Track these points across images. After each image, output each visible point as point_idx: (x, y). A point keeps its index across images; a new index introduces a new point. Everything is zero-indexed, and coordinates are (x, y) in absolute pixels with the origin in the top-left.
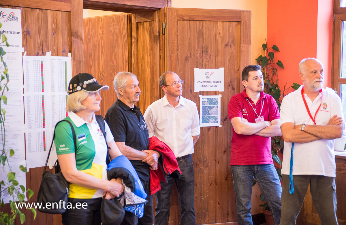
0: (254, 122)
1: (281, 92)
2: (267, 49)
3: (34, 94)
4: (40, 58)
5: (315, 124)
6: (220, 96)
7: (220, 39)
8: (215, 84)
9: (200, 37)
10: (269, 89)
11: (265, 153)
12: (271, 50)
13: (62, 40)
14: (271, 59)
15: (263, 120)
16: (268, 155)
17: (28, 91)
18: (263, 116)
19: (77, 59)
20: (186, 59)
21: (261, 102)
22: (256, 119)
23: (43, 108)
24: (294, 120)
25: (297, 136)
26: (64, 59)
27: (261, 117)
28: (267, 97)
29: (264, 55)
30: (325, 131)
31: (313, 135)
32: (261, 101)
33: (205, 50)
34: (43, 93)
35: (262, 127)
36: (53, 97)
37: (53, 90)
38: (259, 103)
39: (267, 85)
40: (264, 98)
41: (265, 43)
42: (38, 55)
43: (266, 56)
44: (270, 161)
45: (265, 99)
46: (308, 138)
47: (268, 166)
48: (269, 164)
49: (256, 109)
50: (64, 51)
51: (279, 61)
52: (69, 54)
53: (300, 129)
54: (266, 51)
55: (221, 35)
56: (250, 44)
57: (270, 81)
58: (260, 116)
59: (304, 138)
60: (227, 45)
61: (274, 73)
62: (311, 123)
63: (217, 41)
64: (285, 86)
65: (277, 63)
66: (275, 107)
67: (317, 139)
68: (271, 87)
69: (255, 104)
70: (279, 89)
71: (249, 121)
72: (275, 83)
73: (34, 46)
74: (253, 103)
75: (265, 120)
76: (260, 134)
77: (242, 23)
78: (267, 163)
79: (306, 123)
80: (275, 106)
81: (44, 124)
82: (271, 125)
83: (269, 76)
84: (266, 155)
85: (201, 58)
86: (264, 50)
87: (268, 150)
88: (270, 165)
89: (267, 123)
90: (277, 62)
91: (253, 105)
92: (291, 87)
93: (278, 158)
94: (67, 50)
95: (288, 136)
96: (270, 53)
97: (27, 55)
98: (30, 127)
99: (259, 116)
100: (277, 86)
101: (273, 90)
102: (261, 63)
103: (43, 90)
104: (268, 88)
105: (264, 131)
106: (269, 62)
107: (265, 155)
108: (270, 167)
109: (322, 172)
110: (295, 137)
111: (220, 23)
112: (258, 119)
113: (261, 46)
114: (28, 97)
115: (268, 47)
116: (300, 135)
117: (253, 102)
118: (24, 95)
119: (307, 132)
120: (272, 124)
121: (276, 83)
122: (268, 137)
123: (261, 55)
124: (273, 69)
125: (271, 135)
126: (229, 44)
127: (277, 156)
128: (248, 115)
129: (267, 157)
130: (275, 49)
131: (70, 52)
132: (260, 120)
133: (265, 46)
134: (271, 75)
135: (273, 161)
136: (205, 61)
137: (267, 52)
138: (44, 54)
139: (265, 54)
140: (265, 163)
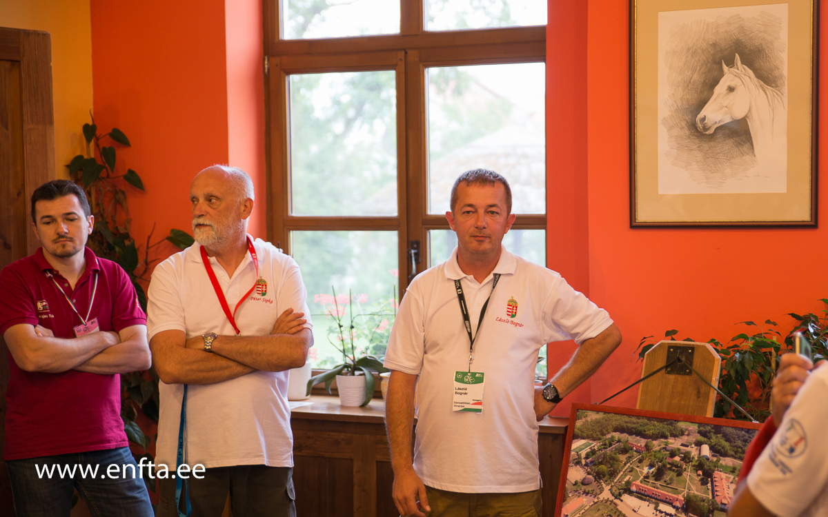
0: (71, 335)
1: (139, 254)
2: (97, 139)
5: (238, 332)
10: (105, 244)
11: (104, 418)
12: (106, 143)
14: (107, 165)
15: (98, 328)
16: (115, 424)
18: (95, 320)
21: (88, 280)
22: (76, 329)
24: (185, 323)
25: (195, 367)
27: (90, 322)
28: (105, 267)
29: (88, 154)
30: (264, 350)
31: (234, 361)
32: (89, 277)
35: (94, 349)
38: (84, 283)
39: (101, 234)
40: (96, 271)
41: (91, 123)
43: (92, 156)
44: (120, 439)
45: (101, 274)
46: (222, 368)
47: (115, 453)
48: (117, 449)
49: (74, 301)
51: (131, 172)
53: (201, 346)
54: (92, 143)
56: (51, 123)
57: (107, 223)
58: (89, 319)
59: (212, 370)
61: (118, 203)
62: (229, 331)
64: (149, 238)
65: (126, 178)
66: (129, 292)
67: (245, 371)
68: (111, 241)
69: (73, 287)
70: (133, 245)
71: (58, 334)
72: (122, 230)
74: (66, 285)
75: (102, 329)
76: (90, 369)
77: (24, 65)
78: (113, 445)
79: (217, 332)
80: (129, 290)
82: (120, 341)
83: (103, 210)
84: (107, 423)
86: (89, 141)
87: (114, 411)
88: (121, 451)
89: (109, 337)
90: (126, 172)
91: (68, 289)
92: (167, 241)
93: (137, 428)
95: (169, 366)
96: (104, 149)
99: (84, 320)
100: (127, 236)
101: (117, 249)
102: (80, 174)
104: (103, 244)
105: (100, 359)
106: (103, 173)
107: (105, 426)
108: (120, 454)
109: (262, 456)
110: (188, 367)
112: (81, 327)
113: (80, 130)
115: (98, 133)
116: (201, 363)
117: (66, 281)
119: (220, 355)
120: (123, 338)
121: (126, 229)
122: (111, 376)
123: (78, 153)
124: (116, 192)
125: (122, 368)
127: (134, 423)
128: (53, 316)
129: (111, 429)
130: (119, 138)
132: (87, 330)
133: (89, 131)
134: (109, 209)
135: (126, 438)
137: (97, 145)
139: (90, 152)
140: (107, 445)
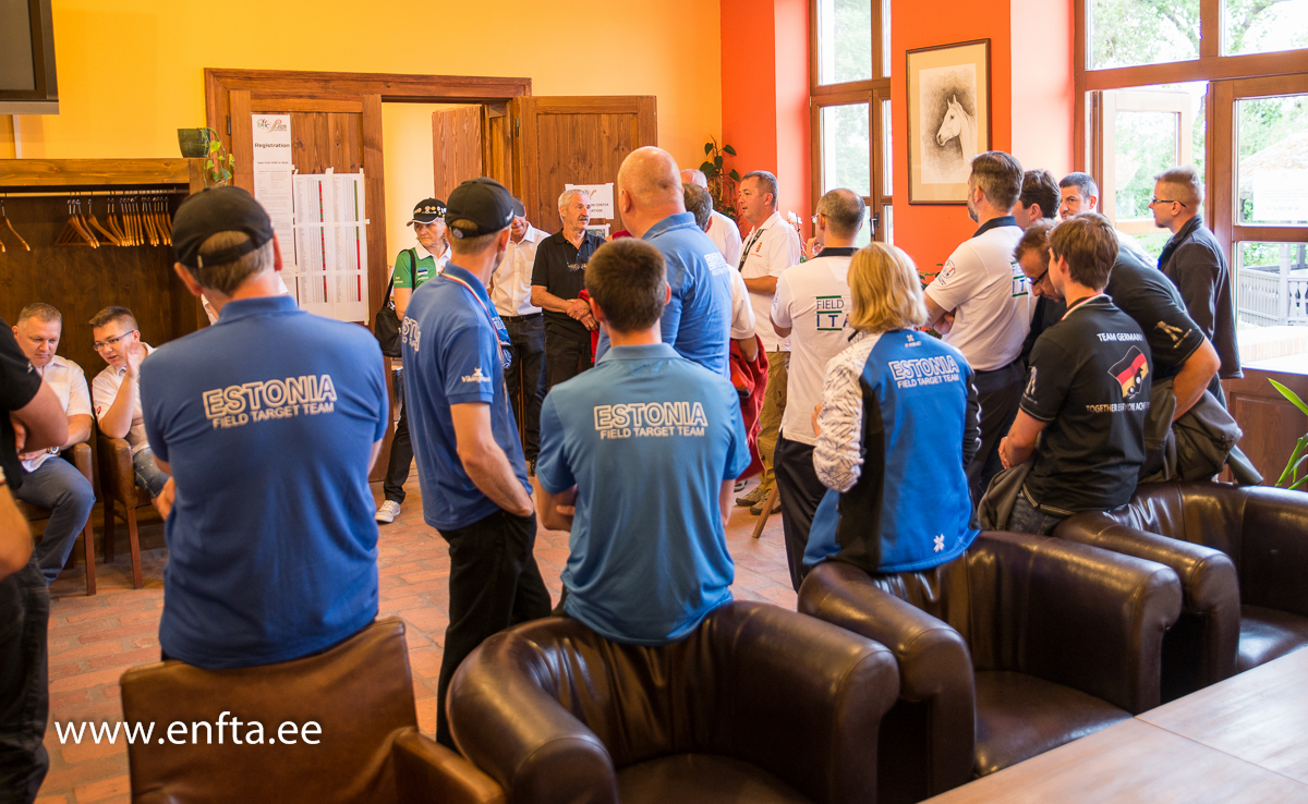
2: (714, 152)
3: (309, 225)
4: (317, 177)
6: (608, 225)
7: (605, 141)
8: (600, 208)
9: (574, 138)
12: (720, 153)
13: (349, 152)
17: (300, 221)
19: (372, 176)
20: (552, 171)
23: (323, 244)
26: (354, 176)
33: (582, 157)
34: (322, 224)
36: (337, 228)
37: (336, 219)
41: (708, 144)
42: (314, 173)
50: (352, 167)
52: (361, 170)
54: (712, 155)
55: (607, 134)
60: (617, 149)
63: (600, 143)
65: (731, 174)
73: (309, 161)
77: (639, 115)
81: (324, 266)
85: (575, 169)
86: (708, 153)
94: (358, 164)
96: (718, 157)
97: (299, 173)
98: (303, 270)
103: (322, 220)
111: (604, 117)
113: (700, 148)
114: (301, 230)
115: (714, 148)
118: (296, 226)
126: (621, 147)
130: (729, 151)
131: (362, 167)
133: (707, 148)
136: (581, 173)
137: (715, 155)
138: (323, 172)
139: (712, 159)
